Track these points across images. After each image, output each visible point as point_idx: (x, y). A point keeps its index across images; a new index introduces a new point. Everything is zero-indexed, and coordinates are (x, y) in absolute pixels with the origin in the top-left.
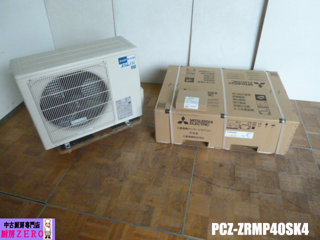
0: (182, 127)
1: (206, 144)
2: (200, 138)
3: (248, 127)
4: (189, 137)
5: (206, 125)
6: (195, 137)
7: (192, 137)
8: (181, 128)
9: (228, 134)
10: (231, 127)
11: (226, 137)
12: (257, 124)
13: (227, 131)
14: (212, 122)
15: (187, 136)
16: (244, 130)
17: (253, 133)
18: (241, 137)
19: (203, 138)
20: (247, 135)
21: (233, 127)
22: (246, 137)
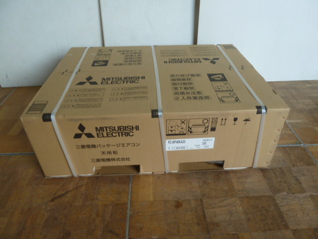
0: (85, 144)
1: (137, 168)
2: (123, 159)
3: (203, 129)
4: (103, 160)
5: (128, 134)
6: (113, 160)
7: (108, 160)
8: (83, 147)
9: (171, 145)
10: (173, 133)
11: (169, 152)
12: (219, 121)
13: (167, 141)
14: (137, 128)
15: (98, 160)
16: (198, 135)
17: (213, 139)
18: (195, 148)
19: (128, 159)
20: (204, 143)
21: (177, 132)
22: (202, 147)
